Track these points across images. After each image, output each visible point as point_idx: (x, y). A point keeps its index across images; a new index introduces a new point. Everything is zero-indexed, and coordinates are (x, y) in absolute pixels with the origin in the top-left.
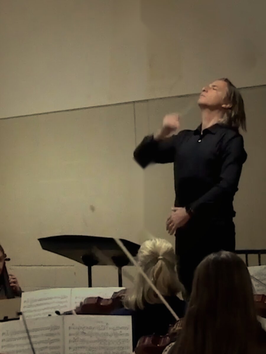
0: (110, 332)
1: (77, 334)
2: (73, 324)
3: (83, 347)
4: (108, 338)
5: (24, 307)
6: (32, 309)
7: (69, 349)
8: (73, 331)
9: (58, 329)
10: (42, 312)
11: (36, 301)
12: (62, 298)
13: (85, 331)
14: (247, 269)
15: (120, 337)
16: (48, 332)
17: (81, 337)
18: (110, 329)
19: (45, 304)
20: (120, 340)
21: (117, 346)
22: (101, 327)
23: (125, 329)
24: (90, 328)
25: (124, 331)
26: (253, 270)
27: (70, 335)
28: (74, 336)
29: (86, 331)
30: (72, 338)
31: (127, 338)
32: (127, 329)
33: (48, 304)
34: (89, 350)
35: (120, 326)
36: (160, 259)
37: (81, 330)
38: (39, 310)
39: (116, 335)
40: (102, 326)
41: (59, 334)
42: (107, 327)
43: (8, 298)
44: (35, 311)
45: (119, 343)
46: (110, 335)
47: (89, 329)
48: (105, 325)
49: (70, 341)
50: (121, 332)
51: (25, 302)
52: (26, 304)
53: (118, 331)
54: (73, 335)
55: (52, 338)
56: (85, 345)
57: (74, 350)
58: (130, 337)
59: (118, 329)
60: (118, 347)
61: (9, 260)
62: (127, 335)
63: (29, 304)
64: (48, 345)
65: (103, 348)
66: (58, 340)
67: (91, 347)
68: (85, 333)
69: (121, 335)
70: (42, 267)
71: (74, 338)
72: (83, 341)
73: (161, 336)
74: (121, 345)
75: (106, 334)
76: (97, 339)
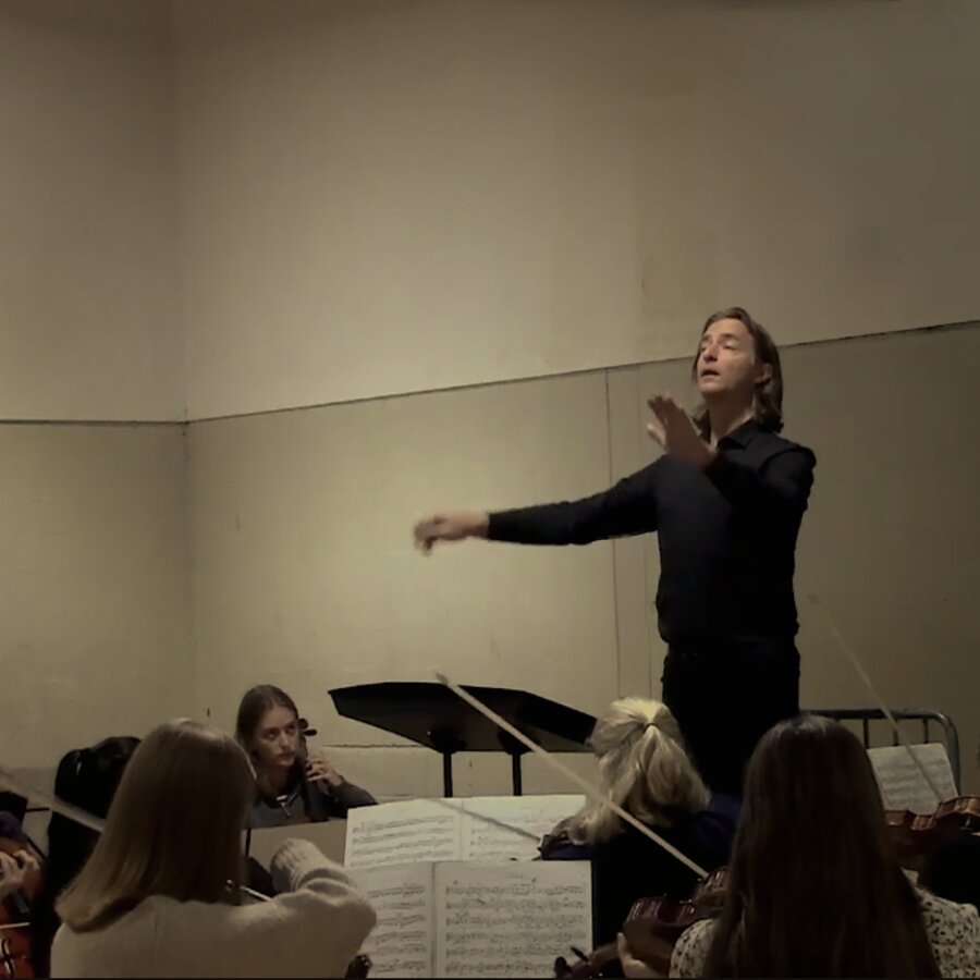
0: (540, 898)
1: (465, 905)
2: (456, 882)
3: (481, 936)
4: (537, 913)
5: (355, 841)
6: (372, 846)
7: (445, 938)
8: (455, 899)
9: (422, 892)
10: (395, 853)
11: (379, 827)
12: (441, 822)
13: (483, 899)
14: (865, 753)
15: (564, 911)
16: (398, 899)
17: (474, 912)
18: (540, 891)
19: (402, 834)
20: (563, 917)
21: (557, 931)
22: (519, 887)
23: (575, 892)
24: (496, 890)
25: (572, 897)
26: (881, 757)
27: (449, 906)
28: (458, 911)
29: (486, 898)
30: (451, 914)
31: (579, 911)
32: (580, 893)
33: (411, 834)
34: (492, 941)
35: (565, 886)
37: (475, 896)
38: (388, 849)
39: (554, 906)
40: (523, 885)
41: (421, 903)
42: (534, 888)
43: (313, 821)
44: (379, 851)
45: (561, 925)
47: (493, 892)
48: (530, 882)
49: (448, 922)
50: (566, 899)
51: (355, 830)
52: (358, 836)
53: (560, 898)
54: (456, 906)
55: (407, 913)
56: (484, 929)
57: (457, 942)
58: (587, 912)
59: (560, 893)
60: (560, 935)
61: (313, 733)
62: (580, 905)
63: (364, 835)
64: (397, 929)
65: (524, 935)
66: (420, 918)
67: (496, 936)
68: (483, 903)
69: (566, 905)
70: (395, 749)
71: (458, 915)
72: (478, 921)
73: (681, 902)
74: (565, 930)
75: (532, 904)
76: (510, 916)
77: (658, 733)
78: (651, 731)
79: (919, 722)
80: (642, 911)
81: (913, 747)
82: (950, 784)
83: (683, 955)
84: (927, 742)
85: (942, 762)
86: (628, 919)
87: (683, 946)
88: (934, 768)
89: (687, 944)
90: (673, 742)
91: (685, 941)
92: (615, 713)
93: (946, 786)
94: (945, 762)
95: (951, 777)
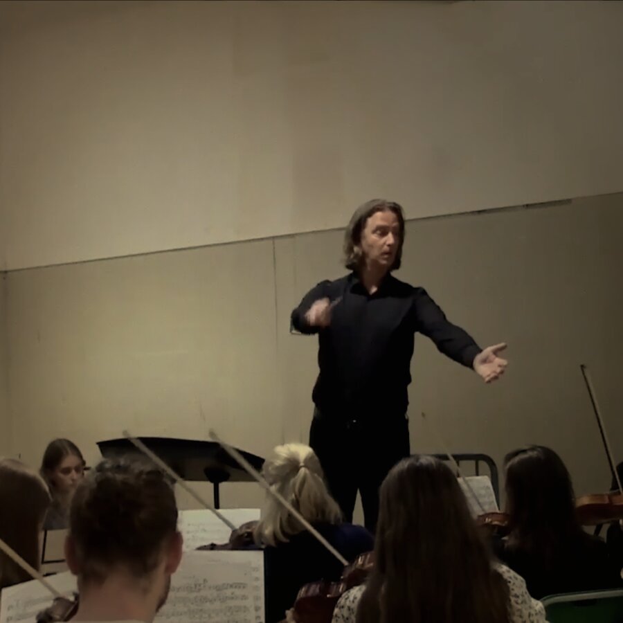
0: (210, 594)
4: (208, 606)
15: (232, 603)
20: (230, 608)
22: (192, 586)
23: (240, 587)
25: (238, 592)
31: (244, 602)
32: (244, 587)
35: (231, 583)
36: (301, 467)
39: (223, 600)
40: (194, 584)
42: (204, 586)
45: (228, 614)
46: (211, 601)
48: (201, 581)
50: (232, 594)
53: (228, 592)
59: (227, 589)
69: (233, 598)
75: (205, 600)
76: (186, 609)
77: (307, 472)
78: (303, 471)
79: (473, 463)
80: (307, 591)
81: (467, 478)
82: (493, 502)
83: (346, 608)
84: (477, 474)
85: (488, 488)
86: (298, 598)
87: (345, 602)
88: (483, 492)
89: (348, 600)
90: (316, 475)
91: (346, 599)
92: (277, 456)
93: (491, 503)
94: (489, 488)
95: (493, 498)
